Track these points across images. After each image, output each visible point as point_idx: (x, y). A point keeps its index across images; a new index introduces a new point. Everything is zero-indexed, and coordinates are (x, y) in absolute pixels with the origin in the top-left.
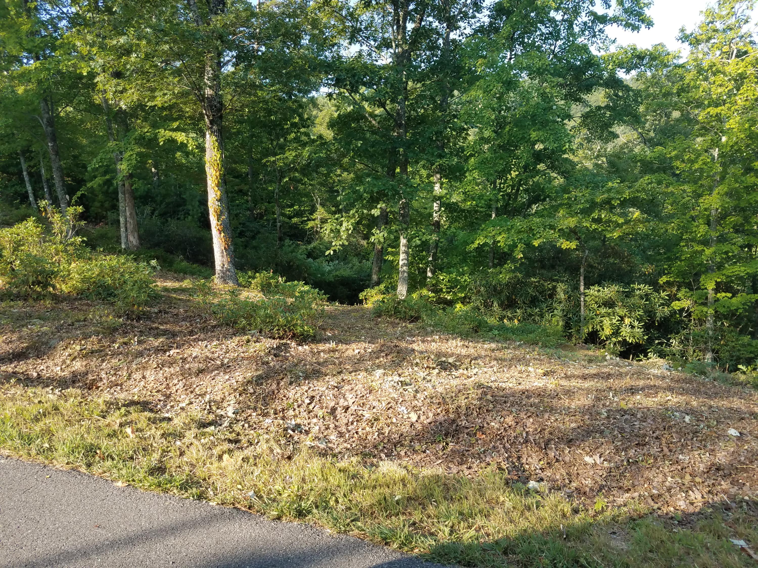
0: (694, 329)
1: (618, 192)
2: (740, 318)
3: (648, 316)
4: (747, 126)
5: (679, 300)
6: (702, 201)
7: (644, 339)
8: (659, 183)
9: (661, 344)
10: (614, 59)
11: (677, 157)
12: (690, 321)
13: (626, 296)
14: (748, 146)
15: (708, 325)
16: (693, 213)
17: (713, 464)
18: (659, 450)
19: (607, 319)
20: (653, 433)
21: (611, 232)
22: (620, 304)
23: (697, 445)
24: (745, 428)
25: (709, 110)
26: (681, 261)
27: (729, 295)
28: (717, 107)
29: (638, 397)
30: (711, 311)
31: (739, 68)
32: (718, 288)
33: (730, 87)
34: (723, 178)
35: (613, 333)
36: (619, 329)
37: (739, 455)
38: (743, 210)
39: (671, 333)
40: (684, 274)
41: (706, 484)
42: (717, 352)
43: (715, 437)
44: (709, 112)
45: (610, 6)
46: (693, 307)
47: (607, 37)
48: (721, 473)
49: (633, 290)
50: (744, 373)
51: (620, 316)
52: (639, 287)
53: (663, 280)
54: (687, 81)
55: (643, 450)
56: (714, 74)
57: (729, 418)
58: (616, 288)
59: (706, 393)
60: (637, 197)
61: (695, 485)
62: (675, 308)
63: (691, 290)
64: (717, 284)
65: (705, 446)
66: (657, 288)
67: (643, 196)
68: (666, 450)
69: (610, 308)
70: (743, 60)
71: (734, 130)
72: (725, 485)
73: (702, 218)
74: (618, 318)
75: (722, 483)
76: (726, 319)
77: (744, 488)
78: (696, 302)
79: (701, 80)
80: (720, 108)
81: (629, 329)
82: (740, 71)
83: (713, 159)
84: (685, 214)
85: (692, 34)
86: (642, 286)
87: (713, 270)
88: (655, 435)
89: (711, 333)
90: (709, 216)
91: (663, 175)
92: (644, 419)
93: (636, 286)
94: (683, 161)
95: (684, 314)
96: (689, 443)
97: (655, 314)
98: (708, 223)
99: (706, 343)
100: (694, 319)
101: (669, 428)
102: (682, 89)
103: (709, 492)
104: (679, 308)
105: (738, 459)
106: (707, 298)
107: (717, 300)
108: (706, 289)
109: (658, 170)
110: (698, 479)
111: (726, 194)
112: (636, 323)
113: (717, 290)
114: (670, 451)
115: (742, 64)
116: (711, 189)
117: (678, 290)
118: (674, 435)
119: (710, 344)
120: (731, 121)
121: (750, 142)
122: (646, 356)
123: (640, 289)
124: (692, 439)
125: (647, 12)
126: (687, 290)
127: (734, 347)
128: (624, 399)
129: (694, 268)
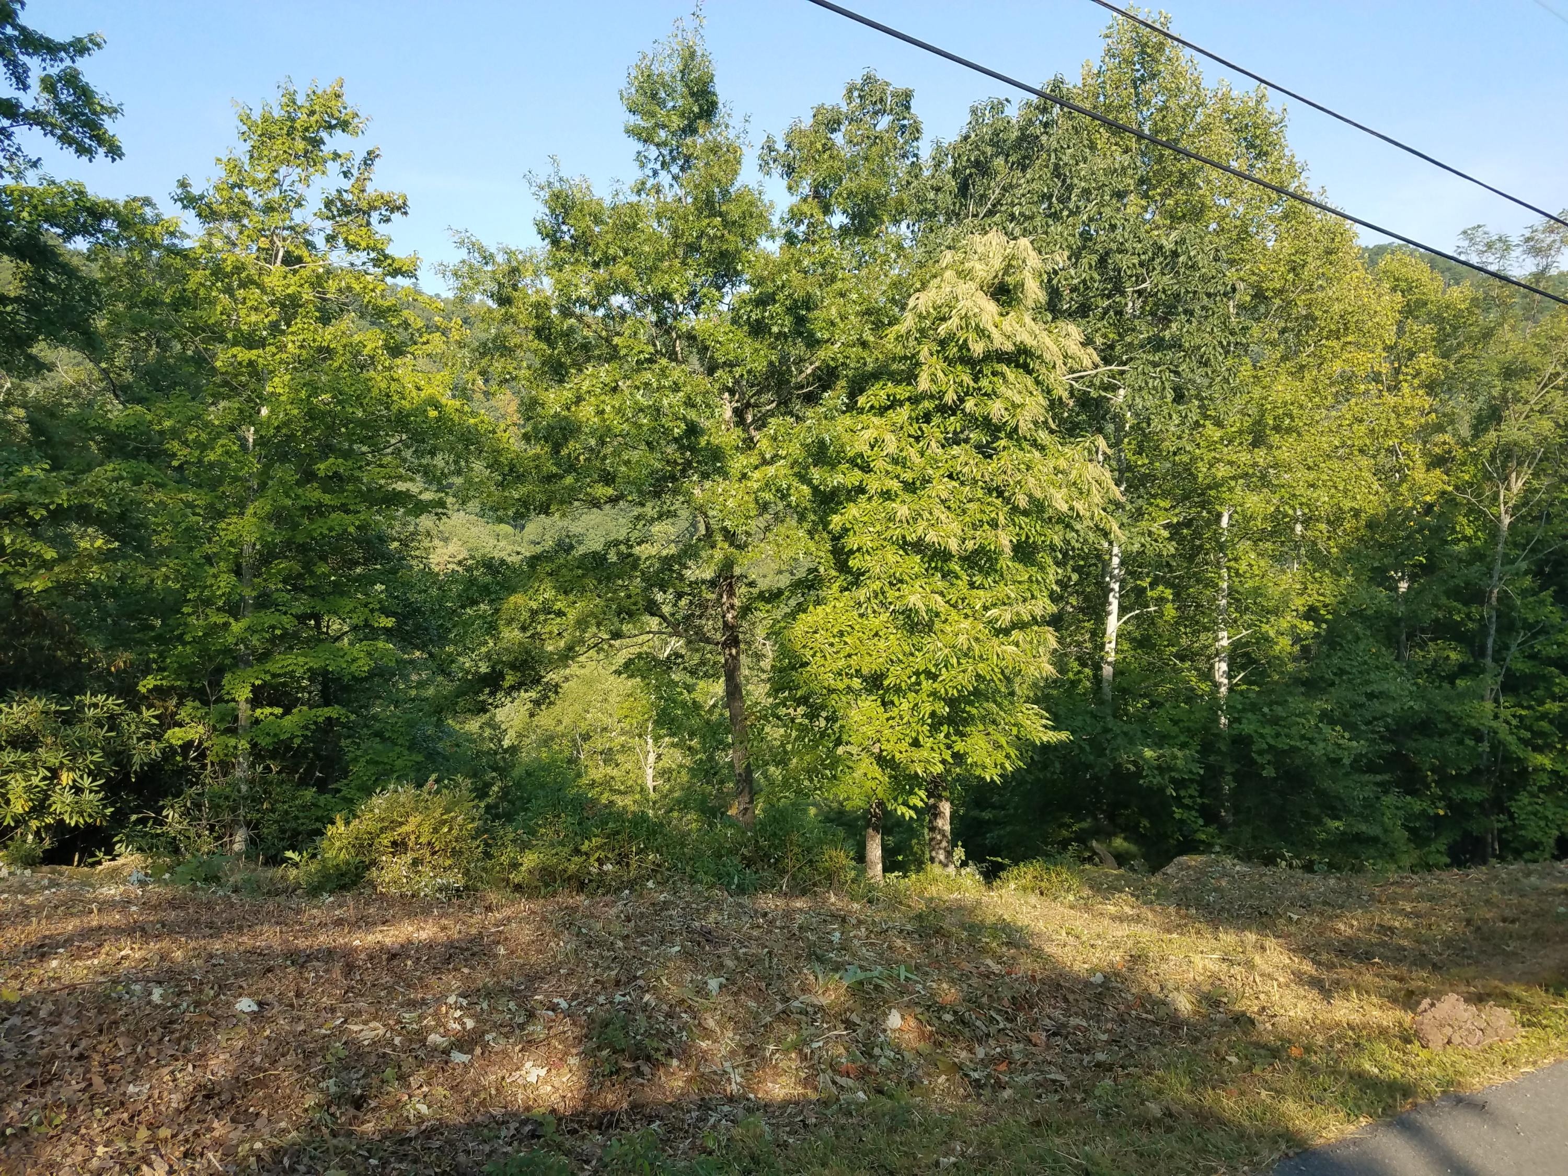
0: (211, 782)
1: (44, 491)
2: (300, 754)
3: (115, 764)
4: (303, 394)
5: (180, 725)
6: (224, 526)
7: (104, 816)
8: (137, 481)
9: (143, 821)
10: (35, 201)
11: (175, 433)
12: (204, 767)
13: (63, 722)
14: (307, 431)
15: (238, 773)
16: (208, 549)
17: (200, 1087)
18: (83, 1085)
19: (19, 776)
20: (73, 1047)
21: (26, 578)
22: (49, 740)
23: (170, 1052)
24: (270, 990)
25: (235, 350)
26: (184, 644)
27: (278, 711)
28: (250, 348)
29: (54, 963)
30: (244, 745)
31: (289, 286)
32: (258, 698)
33: (273, 317)
34: (263, 486)
35: (33, 809)
36: (48, 797)
37: (254, 1052)
38: (303, 549)
39: (166, 796)
40: (193, 672)
41: (181, 1137)
42: (256, 827)
43: (210, 1024)
44: (235, 356)
45: (26, 88)
46: (209, 738)
47: (19, 149)
48: (215, 1102)
49: (81, 707)
50: (296, 865)
51: (48, 769)
52: (94, 700)
53: (147, 684)
54: (191, 286)
55: (42, 1095)
56: (243, 285)
57: (244, 974)
58: (40, 705)
59: (211, 925)
60: (87, 505)
61: (157, 1149)
62: (174, 742)
63: (205, 703)
64: (255, 690)
65: (186, 1050)
66: (134, 702)
67: (99, 504)
68: (98, 1081)
69: (25, 750)
70: (295, 272)
71: (283, 398)
72: (220, 1128)
73: (227, 560)
74: (44, 772)
75: (216, 1124)
76: (273, 758)
77: (258, 1124)
78: (215, 729)
79: (220, 291)
80: (255, 352)
81: (69, 797)
82: (289, 291)
83: (244, 446)
84: (191, 549)
85: (202, 197)
86: (100, 698)
87: (248, 664)
88: (76, 1052)
89: (244, 788)
90: (238, 556)
91: (145, 465)
92: (55, 1018)
93: (87, 699)
94: (185, 443)
95: (193, 755)
96: (152, 1051)
97: (130, 757)
98: (238, 572)
99: (234, 810)
100: (212, 764)
101: (109, 1028)
102: (182, 298)
103: (186, 1155)
104: (180, 742)
105: (250, 1062)
106: (236, 719)
107: (257, 722)
108: (233, 700)
109: (134, 454)
110: (164, 1133)
111: (269, 518)
112: (86, 782)
113: (255, 702)
114: (109, 1081)
115: (292, 279)
116: (241, 505)
117: (179, 705)
118: (120, 1041)
119: (241, 811)
120: (276, 379)
121: (310, 424)
122: (109, 851)
123: (95, 706)
124: (161, 1040)
125: (109, 125)
126: (197, 704)
127: (287, 812)
128: (16, 977)
129: (211, 659)
